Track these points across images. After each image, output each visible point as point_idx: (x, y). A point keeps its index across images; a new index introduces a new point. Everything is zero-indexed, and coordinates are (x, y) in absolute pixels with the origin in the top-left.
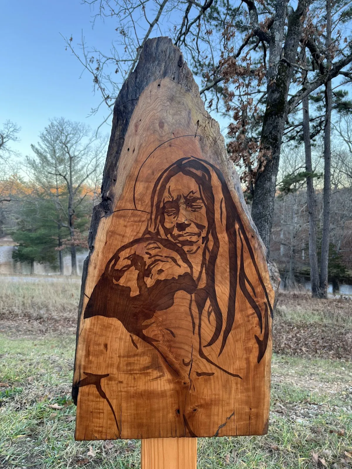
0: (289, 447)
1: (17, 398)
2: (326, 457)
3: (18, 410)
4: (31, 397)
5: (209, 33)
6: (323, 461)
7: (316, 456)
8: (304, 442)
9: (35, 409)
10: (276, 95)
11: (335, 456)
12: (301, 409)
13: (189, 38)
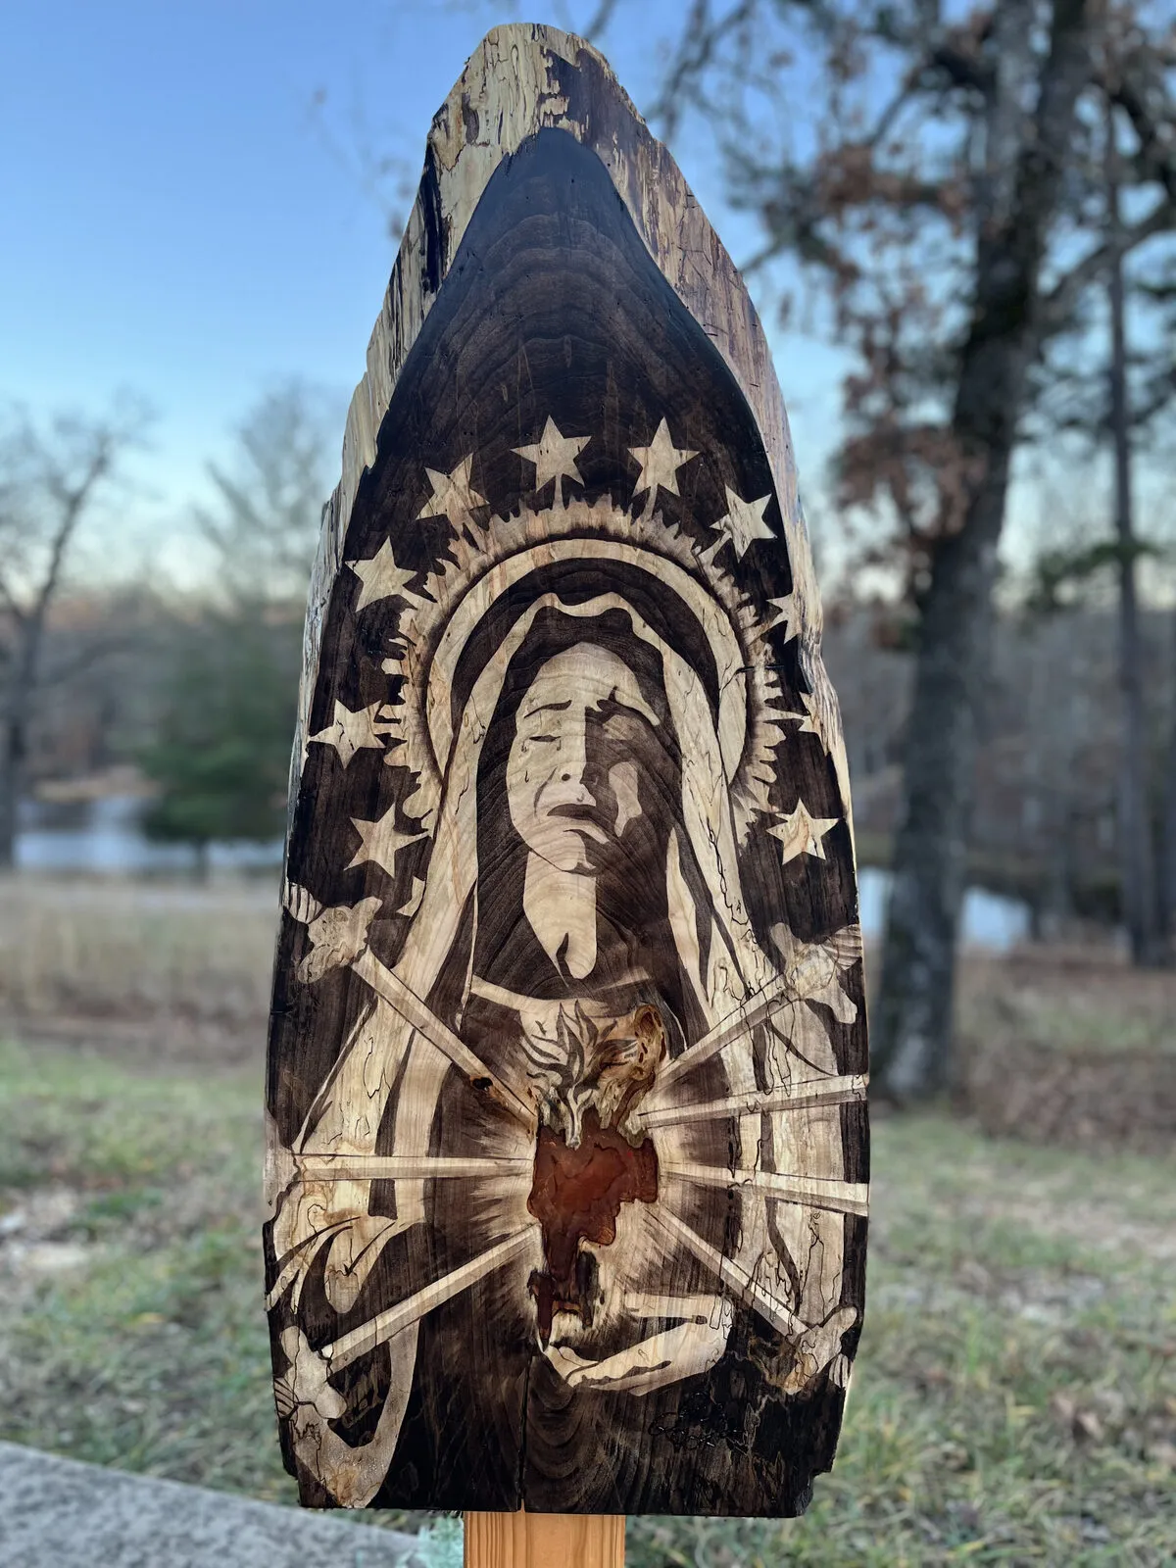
0: (983, 1378)
1: (144, 1216)
2: (1102, 1410)
3: (147, 1251)
4: (186, 1217)
5: (780, 60)
6: (1090, 1422)
7: (1066, 1405)
8: (1035, 1369)
9: (196, 1250)
10: (1005, 271)
11: (1132, 1412)
12: (1044, 1284)
13: (710, 81)
